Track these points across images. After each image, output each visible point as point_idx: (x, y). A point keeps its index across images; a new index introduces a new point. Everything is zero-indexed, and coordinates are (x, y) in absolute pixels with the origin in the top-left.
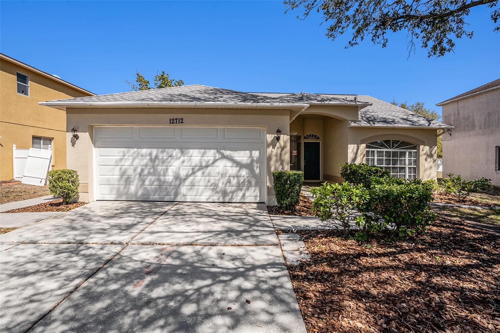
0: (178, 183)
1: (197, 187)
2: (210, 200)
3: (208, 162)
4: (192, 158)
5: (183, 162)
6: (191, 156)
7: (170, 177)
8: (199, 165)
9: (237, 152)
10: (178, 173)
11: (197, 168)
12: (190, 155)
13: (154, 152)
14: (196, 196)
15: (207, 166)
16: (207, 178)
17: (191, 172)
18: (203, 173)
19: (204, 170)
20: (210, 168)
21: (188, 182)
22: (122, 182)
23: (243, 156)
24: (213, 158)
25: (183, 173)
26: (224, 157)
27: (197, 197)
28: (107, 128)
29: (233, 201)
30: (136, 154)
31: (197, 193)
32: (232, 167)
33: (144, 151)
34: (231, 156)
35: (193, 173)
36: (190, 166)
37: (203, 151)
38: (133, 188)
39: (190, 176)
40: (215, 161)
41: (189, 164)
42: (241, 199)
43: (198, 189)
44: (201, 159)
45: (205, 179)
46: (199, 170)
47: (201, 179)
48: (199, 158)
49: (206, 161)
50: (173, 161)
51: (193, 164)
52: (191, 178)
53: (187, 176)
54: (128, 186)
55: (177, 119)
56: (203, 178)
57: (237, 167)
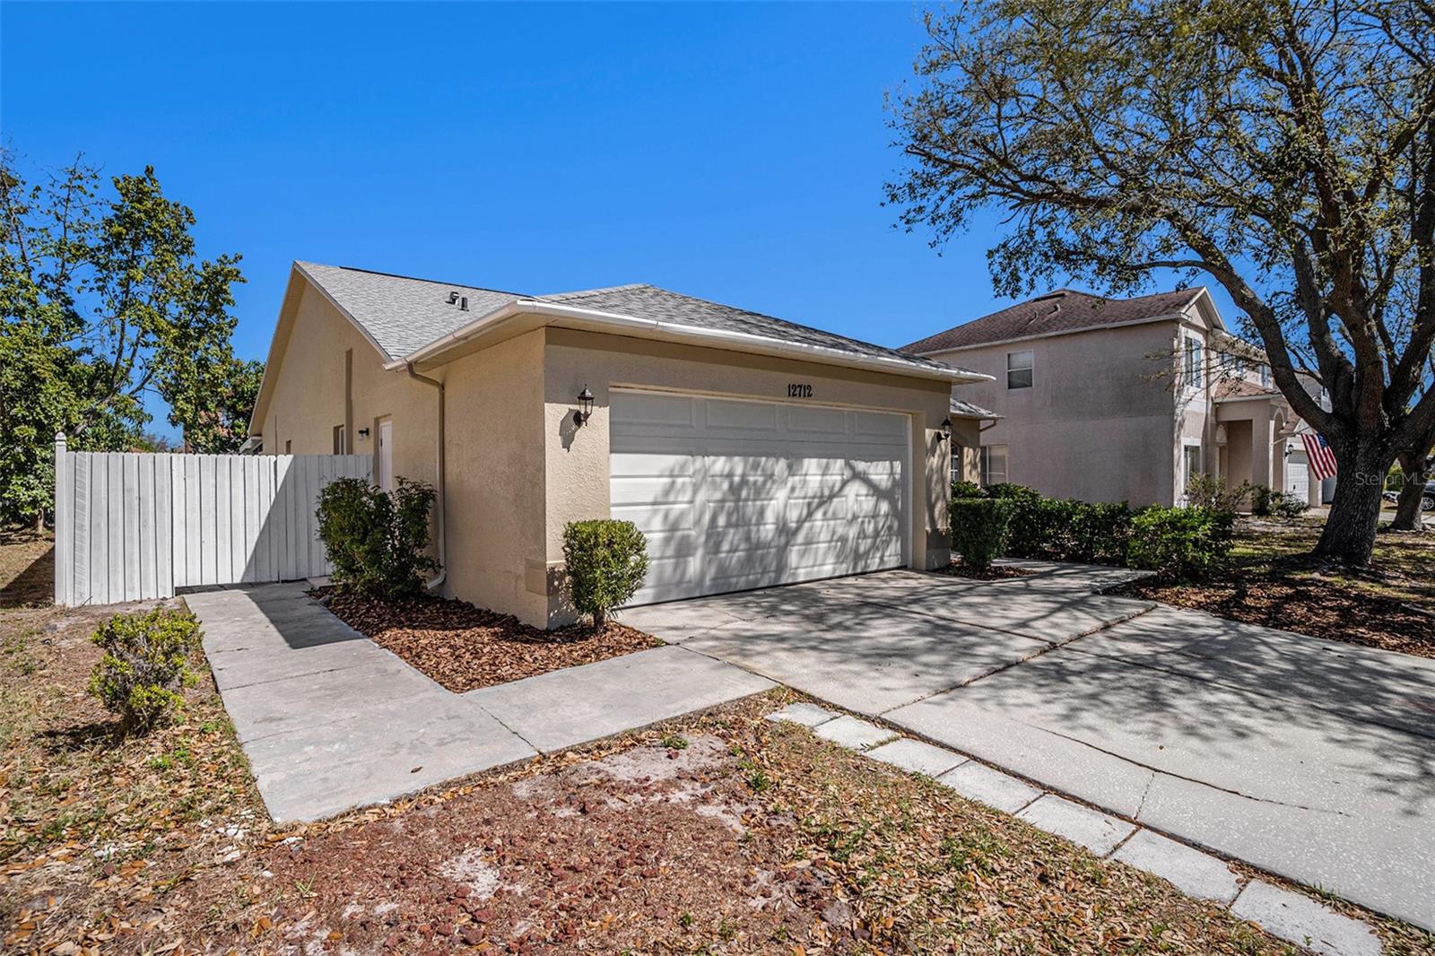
0: (783, 540)
1: (815, 546)
2: (837, 574)
3: (833, 487)
4: (808, 478)
5: (793, 489)
6: (806, 475)
7: (768, 530)
8: (819, 494)
9: (875, 463)
10: (784, 517)
11: (816, 500)
12: (804, 472)
13: (739, 465)
14: (813, 566)
15: (831, 497)
16: (832, 523)
17: (805, 512)
18: (825, 514)
19: (827, 505)
20: (835, 500)
21: (800, 538)
22: (670, 551)
23: (880, 472)
24: (839, 478)
25: (793, 515)
26: (857, 476)
27: (816, 569)
28: (635, 395)
29: (869, 570)
30: (701, 475)
31: (815, 560)
32: (867, 495)
33: (719, 464)
34: (865, 473)
35: (810, 514)
36: (805, 498)
37: (825, 461)
38: (694, 565)
39: (805, 521)
40: (844, 484)
41: (802, 494)
42: (880, 564)
43: (817, 548)
44: (822, 481)
45: (828, 526)
46: (820, 505)
47: (822, 526)
48: (819, 478)
49: (830, 485)
50: (775, 487)
51: (810, 494)
52: (807, 525)
53: (801, 522)
54: (682, 560)
55: (800, 386)
56: (825, 523)
57: (873, 495)
